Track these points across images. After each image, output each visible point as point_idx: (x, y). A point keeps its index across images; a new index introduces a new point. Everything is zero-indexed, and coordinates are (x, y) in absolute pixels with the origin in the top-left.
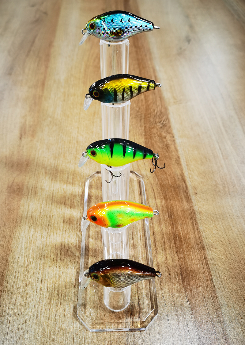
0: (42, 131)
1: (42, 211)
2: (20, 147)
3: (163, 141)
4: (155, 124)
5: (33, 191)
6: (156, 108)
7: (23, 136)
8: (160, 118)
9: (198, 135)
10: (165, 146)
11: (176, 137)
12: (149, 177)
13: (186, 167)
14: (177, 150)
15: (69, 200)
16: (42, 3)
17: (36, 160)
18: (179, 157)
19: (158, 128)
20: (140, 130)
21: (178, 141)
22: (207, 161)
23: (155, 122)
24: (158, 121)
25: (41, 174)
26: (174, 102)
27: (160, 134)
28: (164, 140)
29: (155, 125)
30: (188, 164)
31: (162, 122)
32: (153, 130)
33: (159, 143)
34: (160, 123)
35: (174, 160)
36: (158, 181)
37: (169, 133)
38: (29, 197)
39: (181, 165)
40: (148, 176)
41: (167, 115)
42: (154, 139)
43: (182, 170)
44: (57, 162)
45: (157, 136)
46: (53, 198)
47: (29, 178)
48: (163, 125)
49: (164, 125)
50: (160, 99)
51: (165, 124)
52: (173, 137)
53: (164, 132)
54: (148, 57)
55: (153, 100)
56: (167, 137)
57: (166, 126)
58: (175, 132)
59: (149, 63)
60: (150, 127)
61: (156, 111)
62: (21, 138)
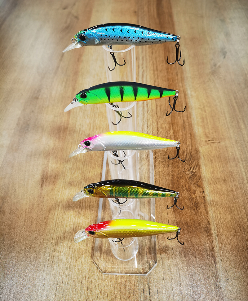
0: (64, 177)
1: (58, 291)
2: (40, 198)
3: (192, 198)
4: (184, 171)
5: (49, 262)
6: (186, 149)
7: (44, 184)
8: (190, 164)
9: (232, 190)
10: (194, 206)
11: (207, 192)
12: (174, 251)
13: (217, 237)
14: (207, 212)
15: (87, 278)
16: (74, 4)
17: (55, 218)
18: (209, 223)
19: (186, 177)
20: (167, 180)
21: (209, 198)
22: (241, 230)
23: (184, 169)
24: (188, 169)
25: (60, 237)
26: (206, 141)
27: (189, 186)
28: (194, 196)
29: (184, 174)
30: (219, 233)
31: (192, 169)
32: (181, 181)
33: (187, 200)
34: (189, 170)
35: (204, 226)
36: (185, 257)
37: (199, 186)
38: (45, 270)
39: (211, 234)
40: (174, 249)
41: (198, 159)
42: (182, 194)
43: (212, 242)
44: (77, 221)
45: (186, 190)
46: (70, 273)
47: (47, 244)
48: (193, 173)
49: (194, 175)
50: (190, 135)
51: (195, 173)
52: (204, 192)
53: (194, 184)
54: (179, 76)
55: (183, 137)
56: (196, 192)
57: (196, 176)
58: (205, 184)
59: (181, 84)
60: (179, 176)
61: (185, 154)
62: (42, 187)
